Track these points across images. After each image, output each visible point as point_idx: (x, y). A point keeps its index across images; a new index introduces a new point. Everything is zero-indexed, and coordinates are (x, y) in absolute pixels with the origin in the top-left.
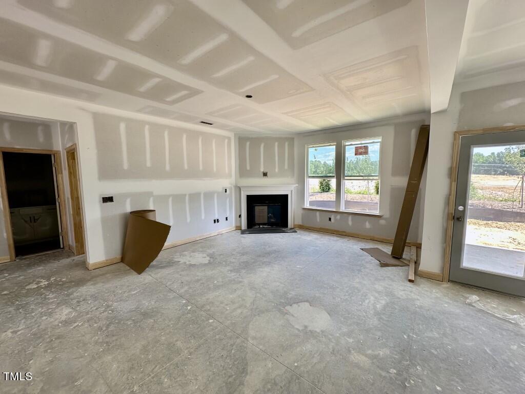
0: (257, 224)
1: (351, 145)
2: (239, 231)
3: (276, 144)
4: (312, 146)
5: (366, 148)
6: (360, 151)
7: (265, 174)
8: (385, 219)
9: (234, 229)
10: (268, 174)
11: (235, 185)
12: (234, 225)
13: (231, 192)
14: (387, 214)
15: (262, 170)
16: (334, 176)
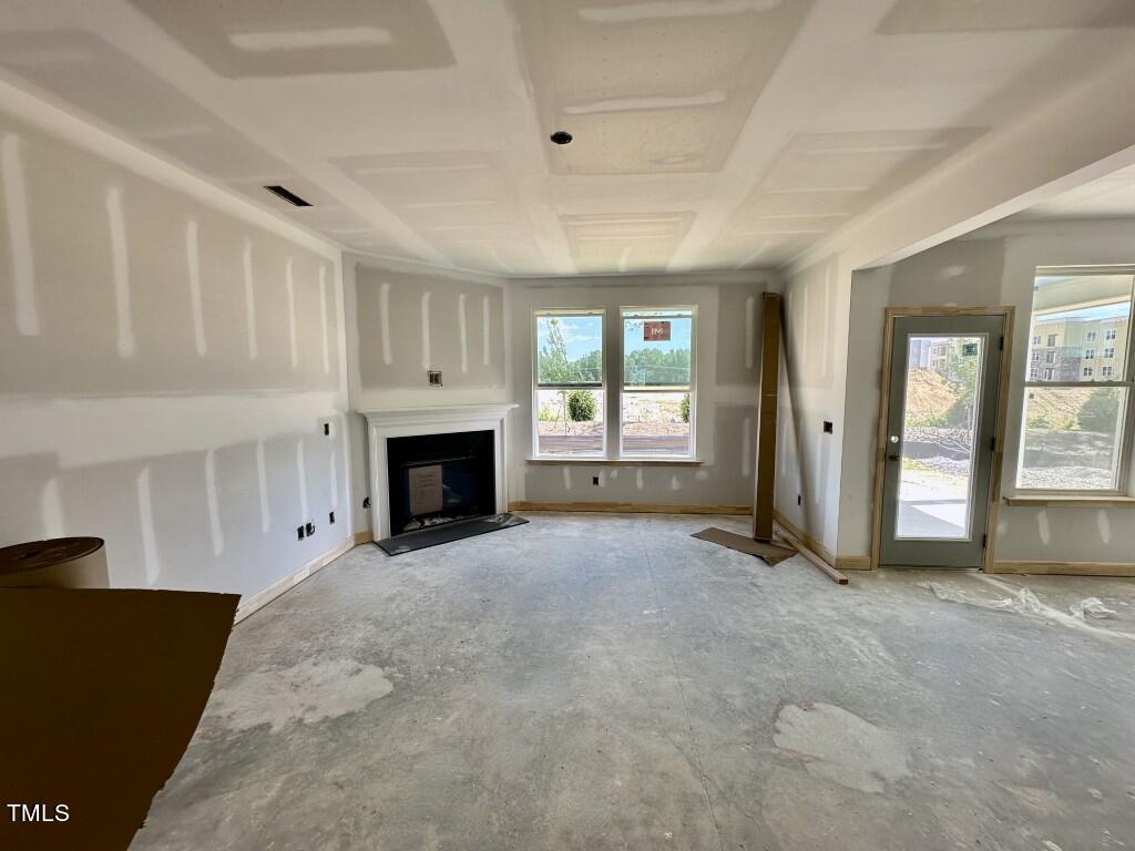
0: (416, 516)
1: (636, 317)
2: (371, 548)
3: (462, 297)
4: (545, 312)
5: (666, 326)
6: (654, 331)
7: (435, 379)
8: (707, 468)
9: (352, 545)
10: (443, 378)
11: (347, 409)
12: (349, 533)
13: (339, 434)
14: (710, 459)
15: (427, 366)
16: (600, 385)
